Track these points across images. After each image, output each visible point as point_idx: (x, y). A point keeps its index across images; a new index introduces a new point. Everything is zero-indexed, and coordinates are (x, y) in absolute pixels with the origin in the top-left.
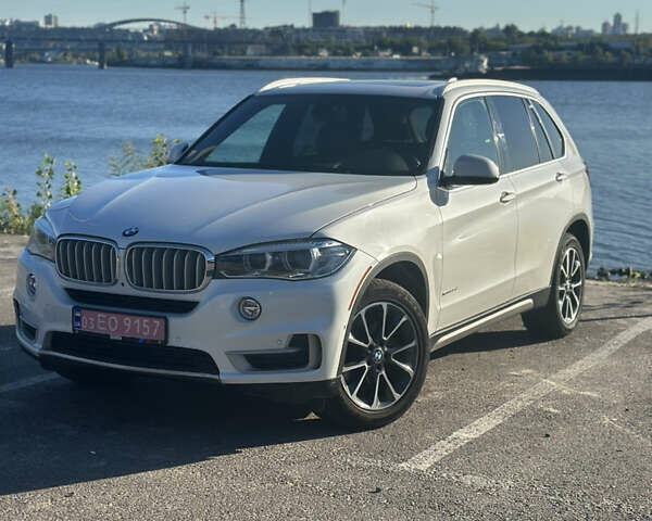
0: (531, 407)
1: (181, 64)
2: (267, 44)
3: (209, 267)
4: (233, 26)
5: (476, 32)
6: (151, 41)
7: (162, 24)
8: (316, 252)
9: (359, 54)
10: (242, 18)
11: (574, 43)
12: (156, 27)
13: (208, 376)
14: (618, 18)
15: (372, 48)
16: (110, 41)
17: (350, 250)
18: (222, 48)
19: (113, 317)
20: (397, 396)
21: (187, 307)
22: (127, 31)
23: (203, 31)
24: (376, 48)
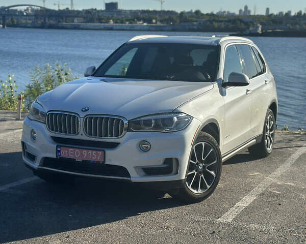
0: (266, 191)
1: (43, 27)
2: (84, 18)
3: (126, 126)
4: (68, 8)
5: (182, 13)
6: (27, 15)
7: (33, 7)
8: (175, 119)
9: (127, 23)
10: (72, 4)
11: (227, 19)
12: (30, 9)
13: (125, 178)
14: (246, 7)
15: (133, 20)
16: (8, 15)
17: (190, 118)
18: (62, 19)
19: (77, 150)
20: (208, 187)
21: (114, 146)
22: (16, 10)
23: (54, 11)
24: (136, 20)
